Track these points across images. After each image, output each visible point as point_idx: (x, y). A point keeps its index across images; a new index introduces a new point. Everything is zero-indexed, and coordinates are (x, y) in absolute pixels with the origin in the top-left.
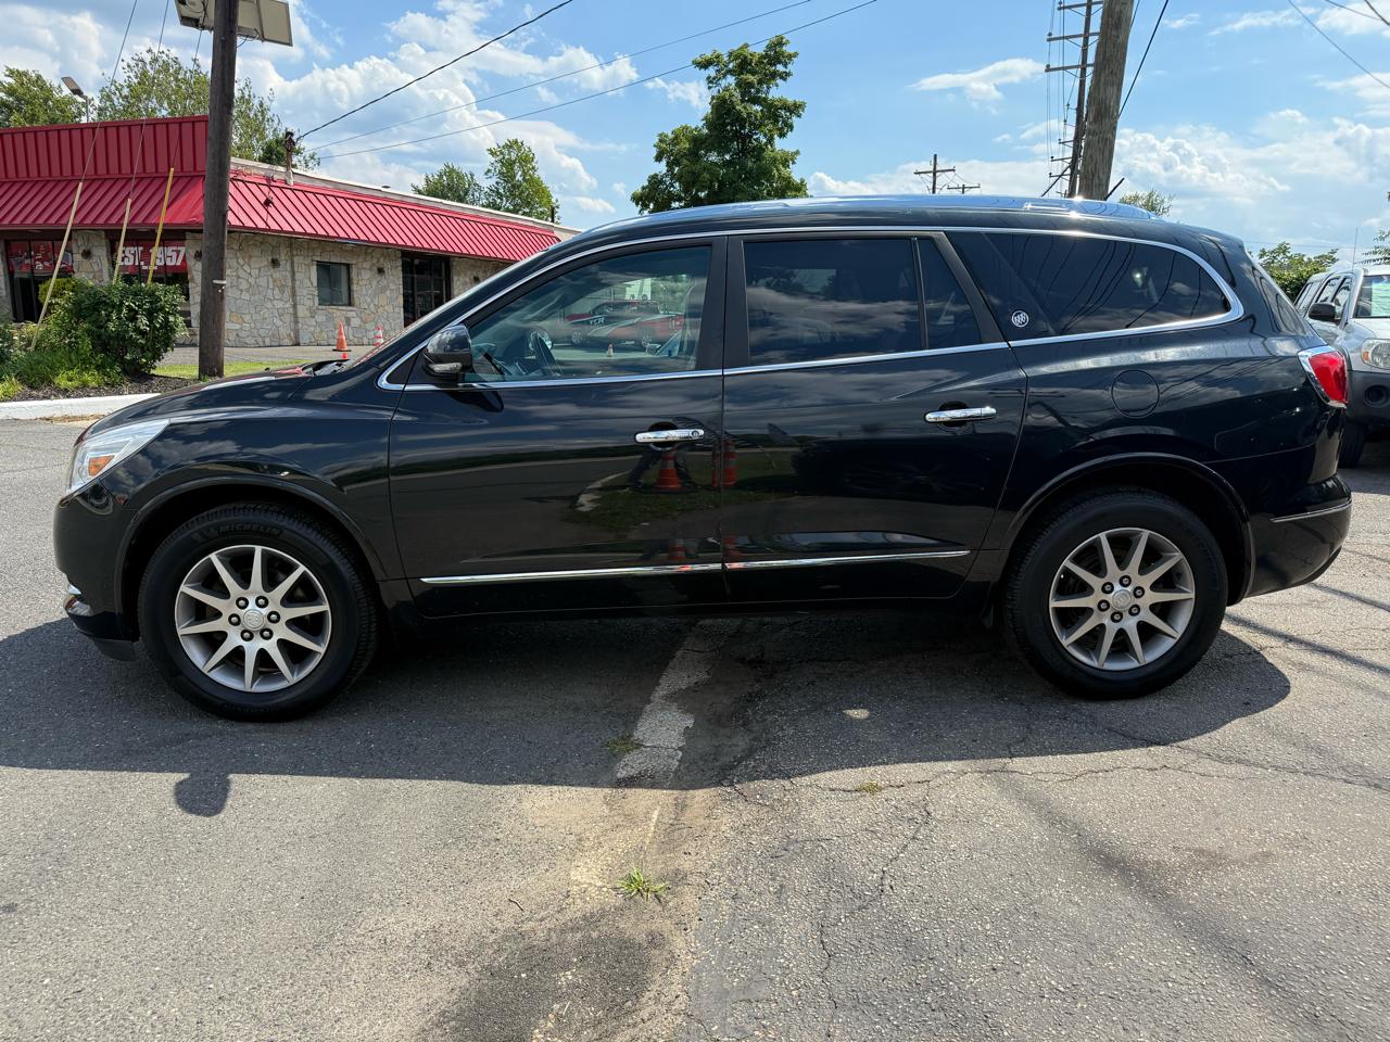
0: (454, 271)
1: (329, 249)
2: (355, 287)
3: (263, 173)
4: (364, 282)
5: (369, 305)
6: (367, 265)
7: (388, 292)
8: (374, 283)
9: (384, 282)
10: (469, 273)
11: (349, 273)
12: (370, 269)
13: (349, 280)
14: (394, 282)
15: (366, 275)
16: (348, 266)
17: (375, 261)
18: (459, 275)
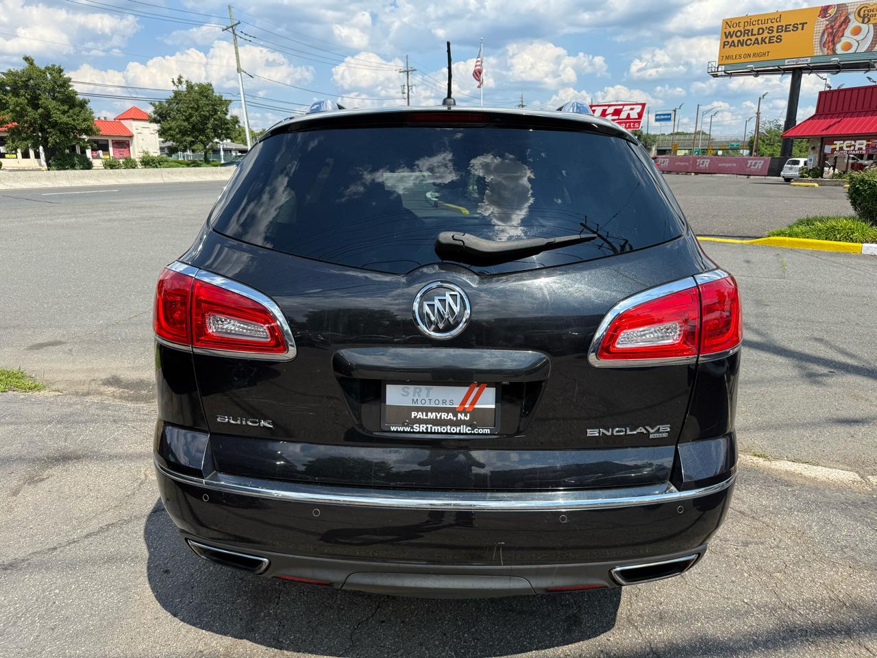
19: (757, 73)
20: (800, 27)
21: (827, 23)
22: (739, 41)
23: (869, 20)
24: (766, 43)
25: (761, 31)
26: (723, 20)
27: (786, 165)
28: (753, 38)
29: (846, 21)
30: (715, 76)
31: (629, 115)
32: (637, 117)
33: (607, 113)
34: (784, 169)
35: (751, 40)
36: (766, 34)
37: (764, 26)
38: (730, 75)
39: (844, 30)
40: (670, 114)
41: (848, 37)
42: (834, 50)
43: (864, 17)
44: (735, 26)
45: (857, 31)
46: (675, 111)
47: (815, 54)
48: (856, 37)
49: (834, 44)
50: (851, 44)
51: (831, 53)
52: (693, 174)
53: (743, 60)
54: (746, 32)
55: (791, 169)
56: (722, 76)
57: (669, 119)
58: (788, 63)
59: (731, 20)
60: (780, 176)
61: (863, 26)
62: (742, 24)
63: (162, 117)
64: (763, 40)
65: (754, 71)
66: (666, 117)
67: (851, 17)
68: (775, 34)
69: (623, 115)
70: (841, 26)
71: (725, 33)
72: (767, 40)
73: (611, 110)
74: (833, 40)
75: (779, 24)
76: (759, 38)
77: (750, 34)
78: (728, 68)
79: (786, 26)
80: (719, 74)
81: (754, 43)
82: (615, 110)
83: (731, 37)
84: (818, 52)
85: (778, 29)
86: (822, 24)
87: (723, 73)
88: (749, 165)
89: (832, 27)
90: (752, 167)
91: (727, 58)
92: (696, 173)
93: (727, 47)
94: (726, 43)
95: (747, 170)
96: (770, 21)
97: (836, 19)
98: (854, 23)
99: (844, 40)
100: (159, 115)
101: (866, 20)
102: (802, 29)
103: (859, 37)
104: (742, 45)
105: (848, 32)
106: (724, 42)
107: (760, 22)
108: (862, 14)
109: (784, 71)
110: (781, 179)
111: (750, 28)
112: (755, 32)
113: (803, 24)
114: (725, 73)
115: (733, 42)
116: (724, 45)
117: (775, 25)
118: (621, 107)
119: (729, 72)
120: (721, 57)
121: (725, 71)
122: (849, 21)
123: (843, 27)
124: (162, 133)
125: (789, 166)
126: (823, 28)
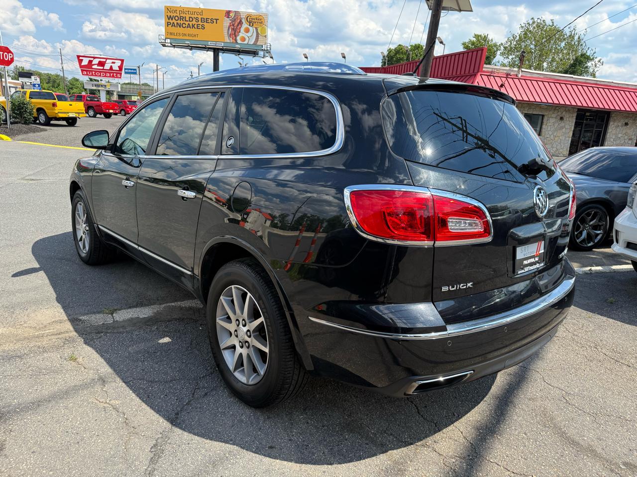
0: (611, 119)
1: (533, 107)
2: (544, 126)
3: (505, 72)
4: (550, 124)
5: (550, 136)
6: (554, 116)
7: (564, 130)
8: (556, 125)
9: (563, 124)
10: (622, 120)
11: (543, 119)
12: (556, 118)
13: (542, 123)
14: (569, 125)
15: (552, 121)
16: (543, 116)
17: (559, 113)
18: (614, 121)
19: (191, 48)
20: (215, 21)
21: (230, 22)
22: (177, 23)
23: (253, 25)
24: (195, 28)
25: (191, 20)
26: (165, 6)
28: (187, 23)
29: (241, 23)
30: (164, 46)
31: (111, 67)
32: (118, 69)
33: (93, 63)
35: (185, 24)
36: (194, 22)
37: (193, 16)
38: (174, 46)
39: (240, 28)
40: (136, 70)
41: (242, 34)
42: (236, 40)
43: (250, 23)
44: (173, 12)
45: (247, 31)
46: (139, 67)
47: (226, 41)
48: (247, 34)
49: (236, 36)
50: (245, 38)
51: (234, 42)
53: (181, 37)
54: (181, 18)
56: (168, 46)
57: (135, 73)
58: (210, 44)
59: (171, 7)
61: (251, 28)
62: (178, 12)
64: (193, 26)
65: (190, 46)
66: (133, 71)
67: (243, 21)
68: (200, 23)
69: (107, 67)
70: (238, 25)
71: (167, 16)
72: (196, 26)
73: (96, 61)
74: (235, 34)
75: (202, 17)
76: (191, 23)
77: (184, 19)
78: (172, 41)
79: (207, 19)
80: (167, 45)
81: (188, 27)
82: (100, 62)
83: (172, 20)
84: (227, 40)
85: (201, 20)
86: (227, 22)
87: (169, 45)
89: (233, 25)
91: (171, 34)
93: (170, 26)
94: (169, 23)
96: (196, 13)
97: (235, 20)
98: (245, 25)
99: (241, 35)
101: (251, 24)
102: (216, 23)
103: (249, 34)
104: (180, 27)
105: (242, 30)
106: (168, 22)
107: (189, 13)
108: (249, 20)
109: (209, 49)
111: (184, 15)
112: (187, 19)
113: (217, 20)
114: (171, 45)
115: (173, 23)
116: (168, 24)
117: (200, 17)
118: (104, 60)
119: (174, 44)
120: (167, 33)
121: (171, 43)
122: (242, 23)
123: (239, 26)
126: (228, 25)
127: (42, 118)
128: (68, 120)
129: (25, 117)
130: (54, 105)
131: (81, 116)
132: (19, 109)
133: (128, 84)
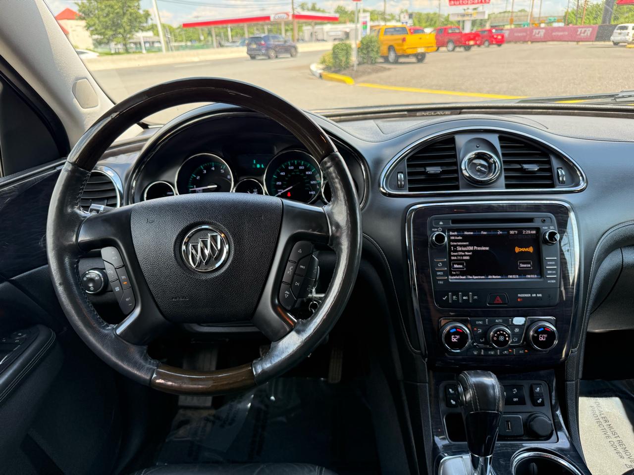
27: (616, 31)
34: (614, 34)
52: (529, 43)
55: (620, 34)
60: (609, 40)
63: (85, 14)
88: (579, 33)
90: (582, 35)
92: (532, 42)
95: (577, 37)
100: (84, 12)
110: (611, 43)
124: (88, 27)
125: (619, 31)
127: (392, 57)
128: (416, 55)
129: (371, 57)
130: (404, 40)
131: (430, 49)
132: (367, 48)
133: (505, 12)
